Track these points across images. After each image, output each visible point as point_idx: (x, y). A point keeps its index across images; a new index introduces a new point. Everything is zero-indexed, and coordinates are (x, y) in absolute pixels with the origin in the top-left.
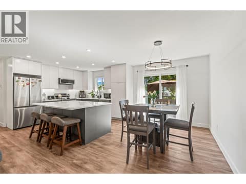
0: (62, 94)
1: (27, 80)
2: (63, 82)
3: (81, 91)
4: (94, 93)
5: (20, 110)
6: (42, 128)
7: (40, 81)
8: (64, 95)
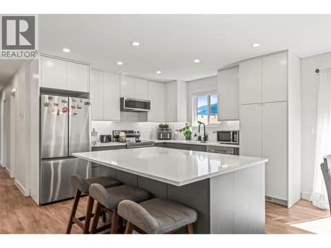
0: (126, 132)
1: (63, 101)
2: (128, 105)
3: (160, 126)
4: (191, 129)
5: (54, 164)
6: (94, 212)
7: (87, 104)
8: (130, 134)
